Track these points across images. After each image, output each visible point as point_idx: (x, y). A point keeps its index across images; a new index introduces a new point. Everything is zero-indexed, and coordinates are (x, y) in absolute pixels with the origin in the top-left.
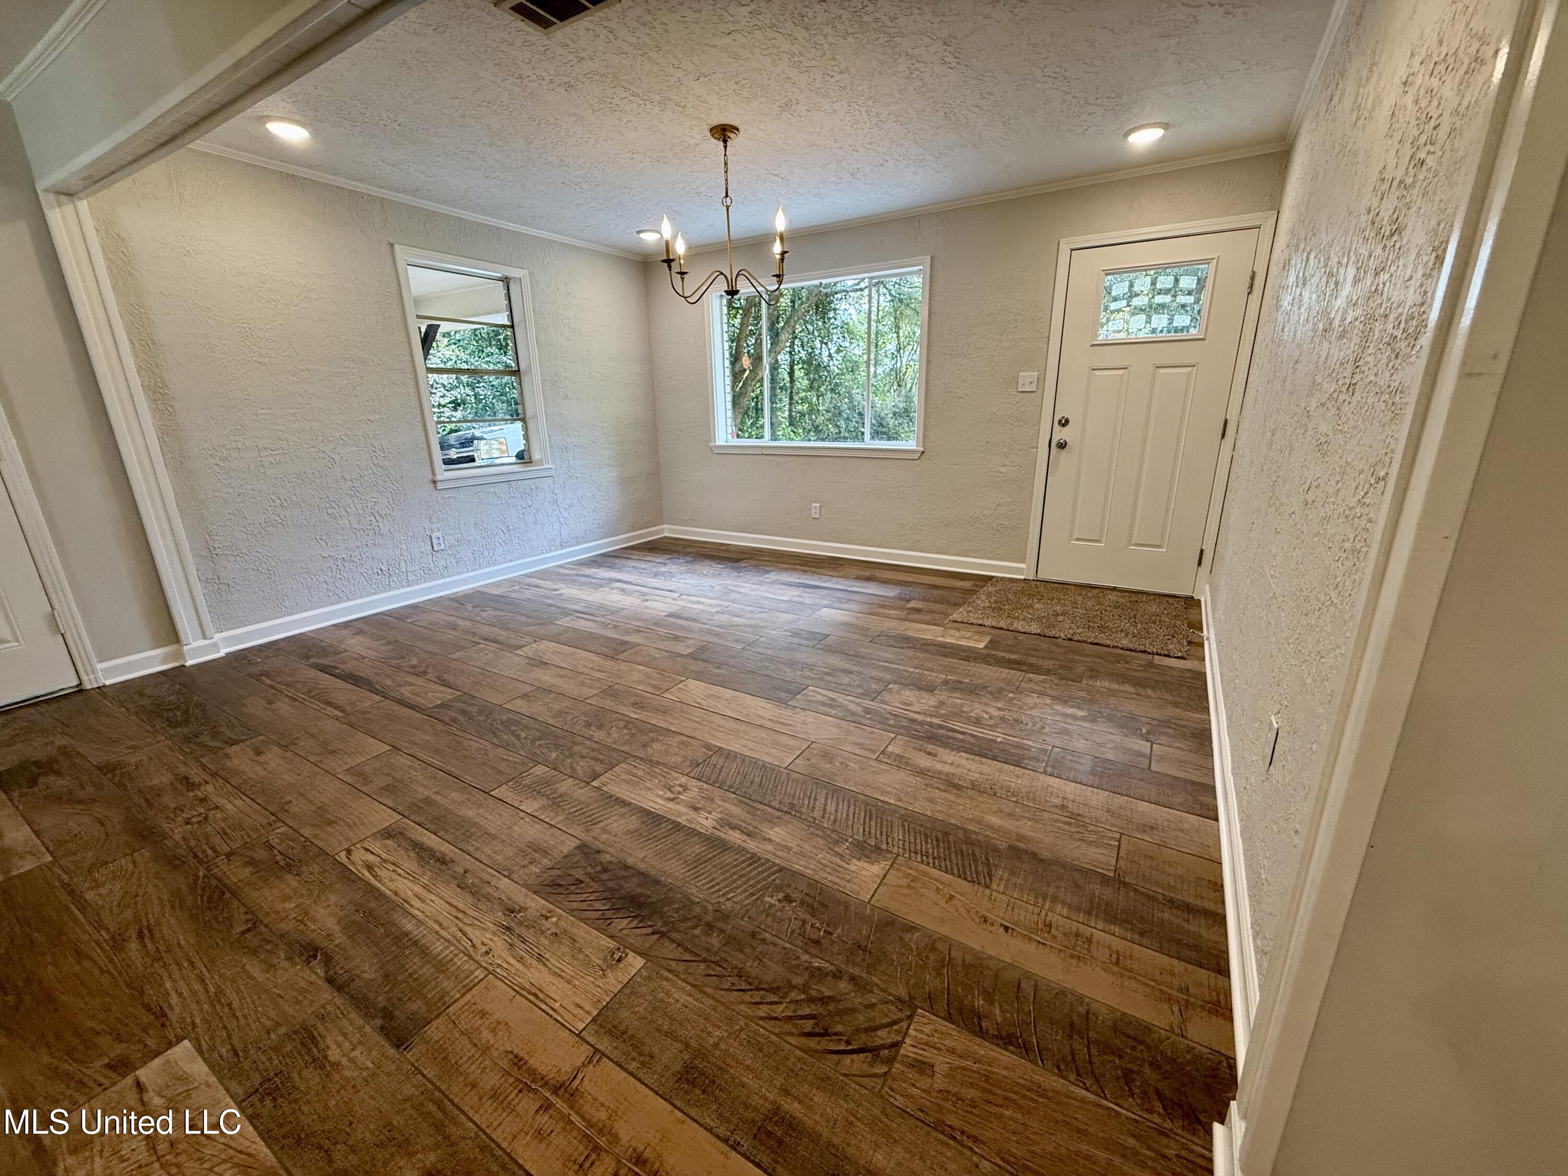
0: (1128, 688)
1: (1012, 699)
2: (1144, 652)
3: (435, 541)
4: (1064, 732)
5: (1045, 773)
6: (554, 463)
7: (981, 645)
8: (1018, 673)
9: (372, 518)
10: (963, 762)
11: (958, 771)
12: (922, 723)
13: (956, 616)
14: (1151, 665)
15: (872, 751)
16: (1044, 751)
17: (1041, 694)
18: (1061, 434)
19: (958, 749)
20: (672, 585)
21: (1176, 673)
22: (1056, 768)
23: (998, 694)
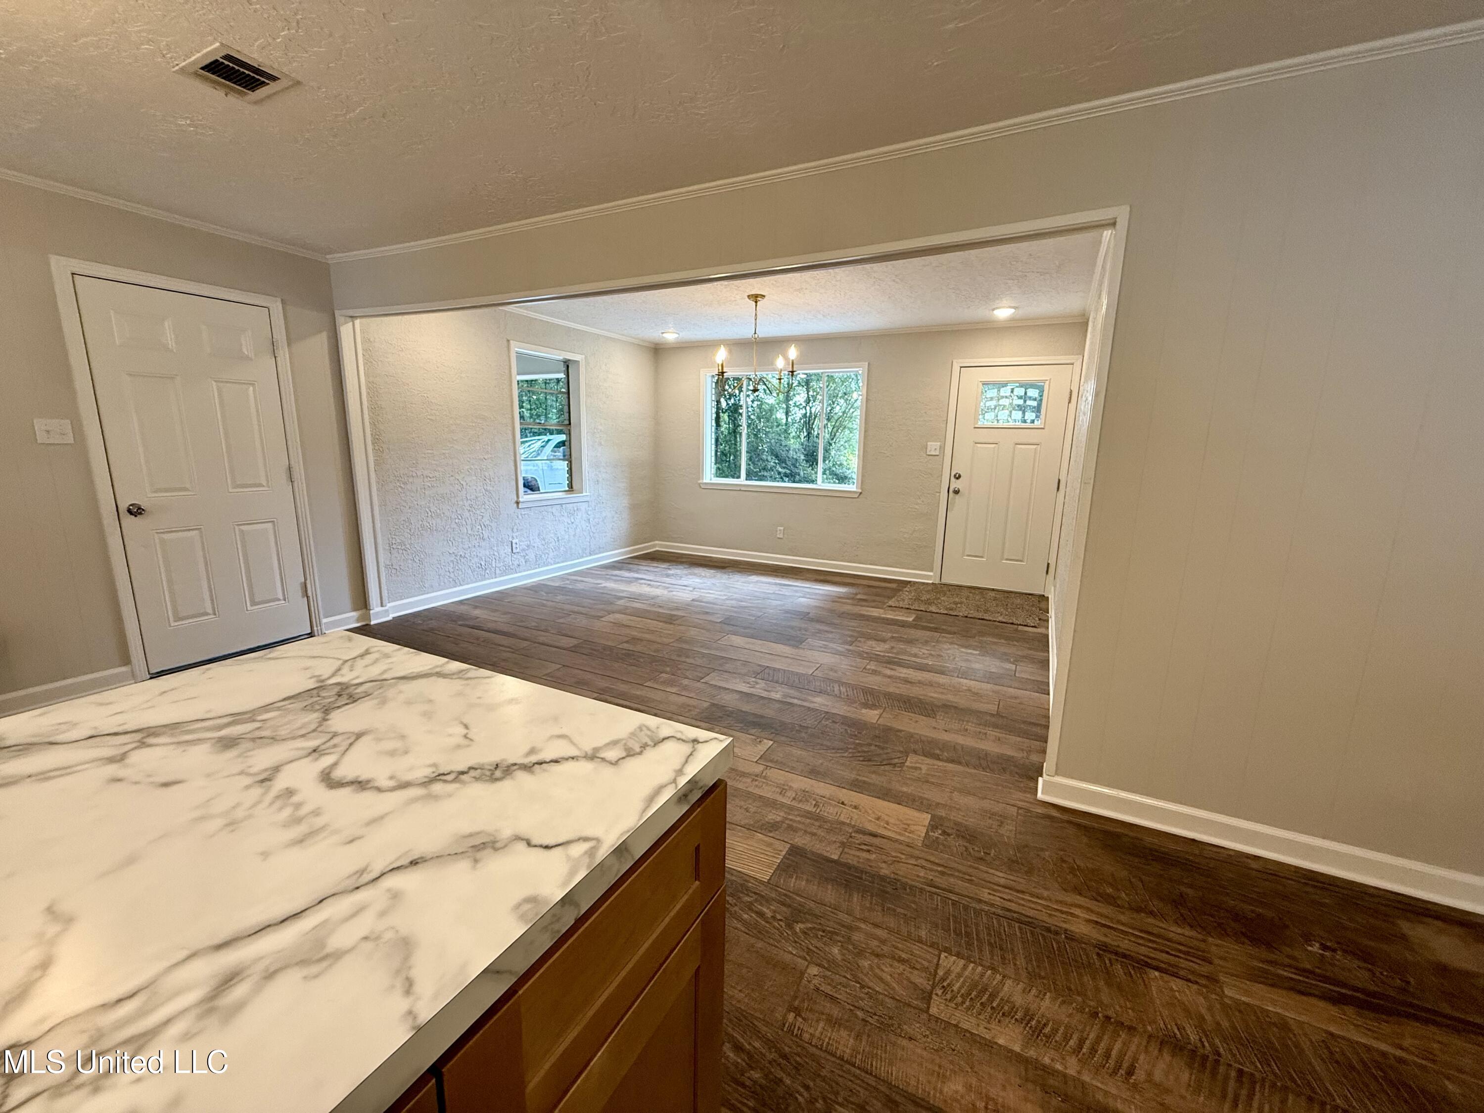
0: (1003, 641)
1: (934, 646)
2: (1012, 624)
3: (514, 545)
4: (967, 660)
5: (958, 677)
6: (590, 492)
7: (911, 619)
8: (936, 634)
9: (479, 527)
10: (911, 673)
11: (910, 676)
12: (884, 656)
13: (890, 603)
14: (1016, 630)
15: (860, 668)
16: (957, 668)
17: (951, 643)
18: (955, 485)
19: (908, 668)
20: (684, 582)
21: (1031, 634)
22: (964, 675)
23: (926, 642)
